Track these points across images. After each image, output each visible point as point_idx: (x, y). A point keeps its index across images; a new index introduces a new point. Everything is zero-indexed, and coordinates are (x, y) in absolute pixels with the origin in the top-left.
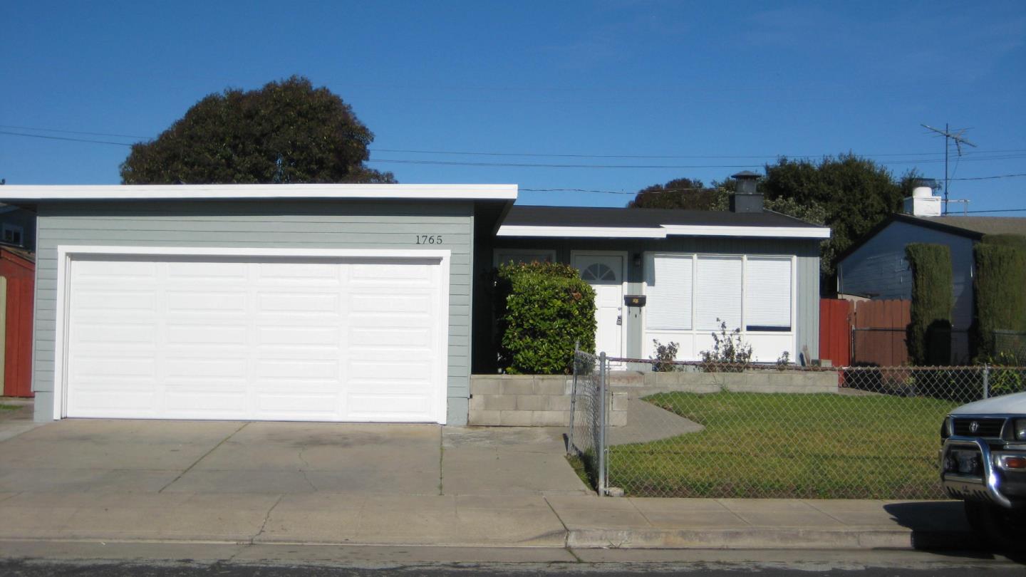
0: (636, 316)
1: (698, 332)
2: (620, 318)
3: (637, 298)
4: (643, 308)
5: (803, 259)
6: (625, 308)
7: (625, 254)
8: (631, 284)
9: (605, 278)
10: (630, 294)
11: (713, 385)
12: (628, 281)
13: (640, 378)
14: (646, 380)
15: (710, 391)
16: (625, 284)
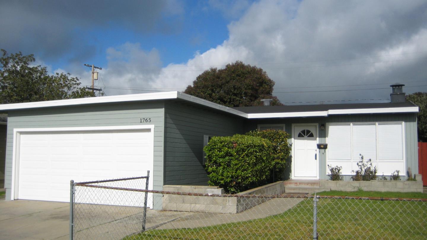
0: (323, 154)
1: (353, 161)
2: (316, 155)
3: (322, 145)
4: (327, 150)
5: (408, 123)
6: (318, 150)
7: (317, 125)
8: (320, 138)
9: (309, 136)
10: (320, 143)
11: (354, 187)
12: (319, 137)
13: (317, 183)
14: (320, 185)
15: (353, 190)
16: (318, 139)
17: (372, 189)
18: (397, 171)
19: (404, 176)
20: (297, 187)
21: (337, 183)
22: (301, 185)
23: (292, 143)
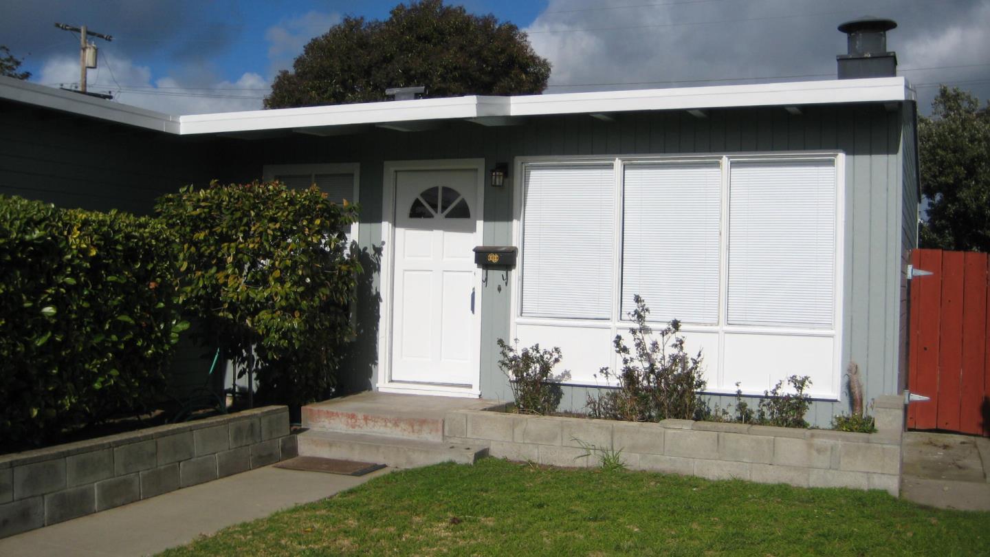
0: (499, 289)
2: (472, 294)
3: (494, 253)
4: (515, 274)
5: (863, 160)
6: (479, 273)
7: (479, 164)
8: (491, 224)
9: (451, 215)
10: (490, 244)
11: (588, 449)
12: (486, 219)
13: (435, 422)
14: (447, 428)
15: (580, 463)
16: (480, 224)
17: (666, 463)
18: (793, 379)
19: (836, 401)
20: (357, 431)
21: (513, 425)
22: (371, 424)
23: (383, 243)
